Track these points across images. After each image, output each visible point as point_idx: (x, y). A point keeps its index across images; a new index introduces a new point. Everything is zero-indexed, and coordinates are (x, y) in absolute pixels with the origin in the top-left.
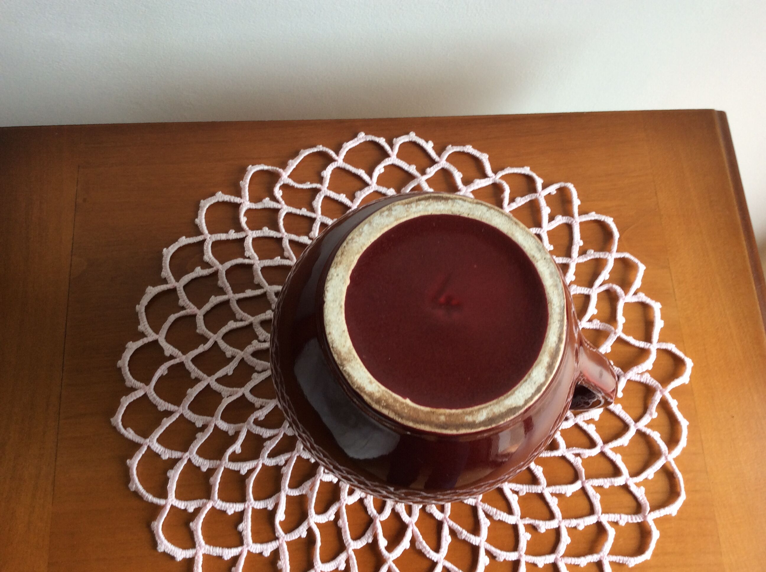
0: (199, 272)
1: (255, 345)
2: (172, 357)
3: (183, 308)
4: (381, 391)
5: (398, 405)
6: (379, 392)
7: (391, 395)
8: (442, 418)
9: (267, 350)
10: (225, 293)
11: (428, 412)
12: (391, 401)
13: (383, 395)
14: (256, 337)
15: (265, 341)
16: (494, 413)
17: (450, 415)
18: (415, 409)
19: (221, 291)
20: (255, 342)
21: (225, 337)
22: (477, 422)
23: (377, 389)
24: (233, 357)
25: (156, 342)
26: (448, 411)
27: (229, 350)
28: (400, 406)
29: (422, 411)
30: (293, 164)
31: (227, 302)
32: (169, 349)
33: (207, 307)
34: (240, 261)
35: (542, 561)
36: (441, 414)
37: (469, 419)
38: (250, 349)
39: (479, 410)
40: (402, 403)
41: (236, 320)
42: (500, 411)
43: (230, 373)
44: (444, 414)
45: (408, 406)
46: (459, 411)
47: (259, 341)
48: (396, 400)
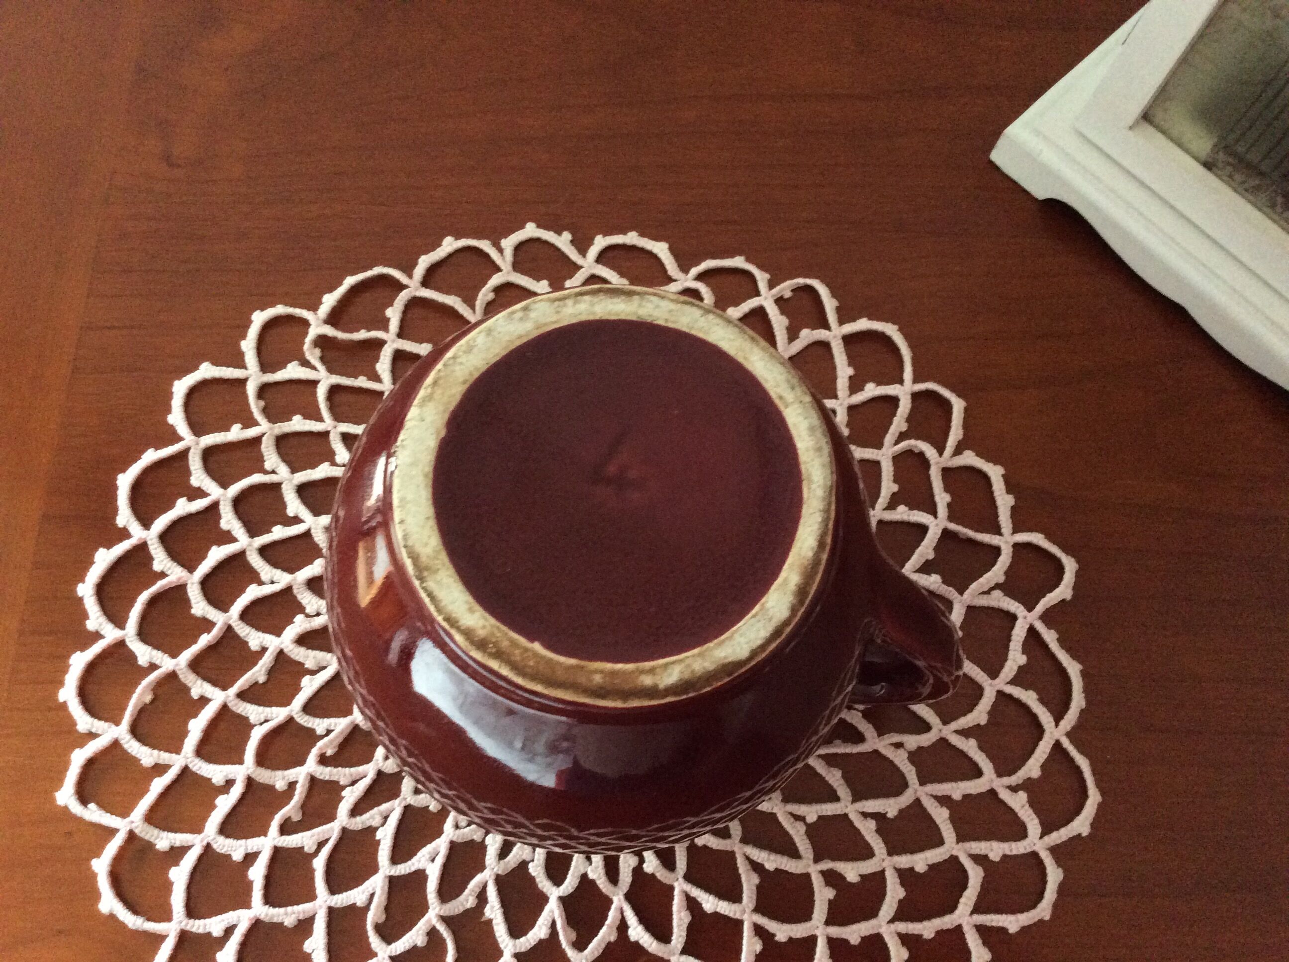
0: (183, 507)
1: (299, 625)
2: (153, 667)
3: (163, 575)
4: (489, 628)
5: (517, 652)
6: (484, 627)
7: (506, 634)
8: (598, 679)
9: (325, 629)
10: (234, 540)
11: (572, 667)
12: (505, 644)
13: (493, 634)
14: (301, 609)
15: (318, 614)
16: (693, 671)
17: (613, 673)
18: (549, 661)
19: (228, 538)
20: (299, 618)
21: (246, 615)
22: (662, 686)
23: (481, 623)
24: (264, 650)
25: (121, 644)
26: (609, 666)
27: (255, 639)
28: (522, 654)
29: (561, 664)
30: (329, 301)
31: (241, 556)
32: (144, 653)
33: (204, 568)
34: (256, 478)
35: (854, 933)
36: (596, 671)
37: (647, 681)
38: (291, 632)
39: (666, 665)
40: (526, 650)
41: (261, 583)
42: (704, 668)
43: (262, 679)
44: (602, 672)
45: (536, 655)
46: (630, 666)
47: (308, 616)
48: (514, 643)
